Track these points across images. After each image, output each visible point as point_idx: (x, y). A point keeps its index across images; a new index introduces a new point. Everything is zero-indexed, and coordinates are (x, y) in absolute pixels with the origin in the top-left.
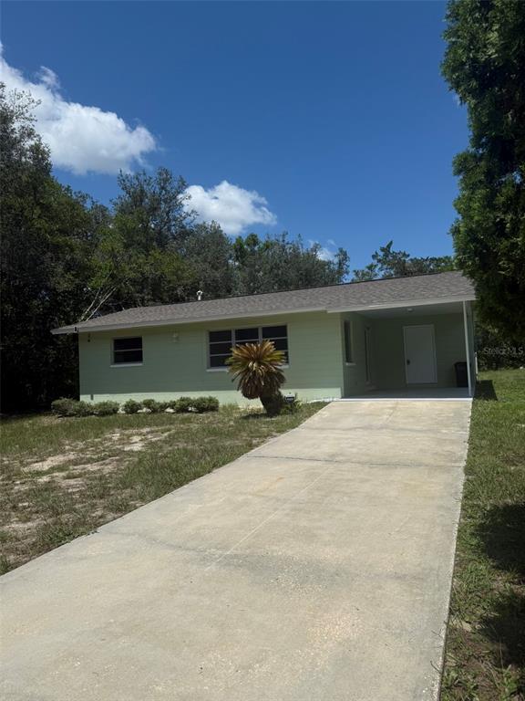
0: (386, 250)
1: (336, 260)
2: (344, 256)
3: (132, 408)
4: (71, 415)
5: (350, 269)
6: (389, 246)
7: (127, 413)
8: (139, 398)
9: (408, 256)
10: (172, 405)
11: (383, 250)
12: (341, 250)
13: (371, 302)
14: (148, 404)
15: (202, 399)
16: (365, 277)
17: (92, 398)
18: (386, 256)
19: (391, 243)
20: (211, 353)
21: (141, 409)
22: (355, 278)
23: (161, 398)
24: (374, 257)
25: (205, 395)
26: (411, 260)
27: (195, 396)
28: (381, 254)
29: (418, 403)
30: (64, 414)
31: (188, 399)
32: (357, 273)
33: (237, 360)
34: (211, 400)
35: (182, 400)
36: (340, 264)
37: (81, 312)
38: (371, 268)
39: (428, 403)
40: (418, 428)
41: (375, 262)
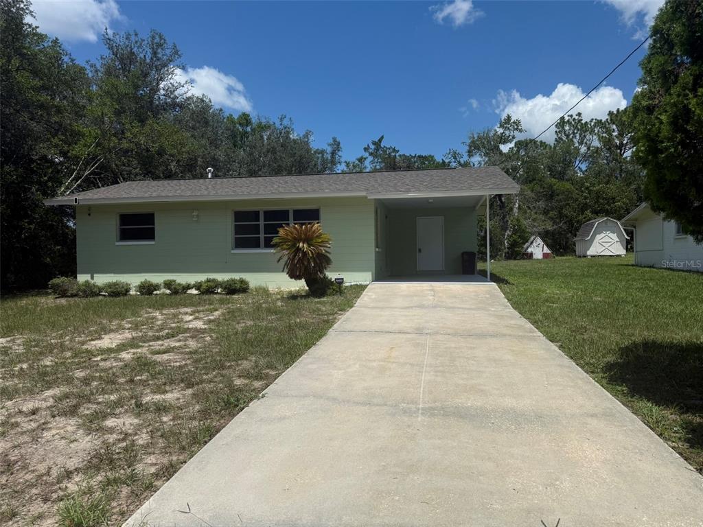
0: (377, 144)
1: (329, 150)
2: (336, 146)
3: (147, 289)
4: (72, 296)
5: (343, 160)
6: (380, 140)
7: (142, 294)
8: (157, 278)
9: (398, 151)
10: (198, 286)
11: (374, 143)
12: (334, 140)
13: (408, 191)
14: (168, 285)
15: (233, 280)
16: (356, 169)
17: (92, 278)
18: (377, 149)
19: (382, 137)
20: (236, 233)
21: (158, 290)
22: (345, 169)
23: (182, 279)
24: (366, 149)
25: (236, 276)
26: (400, 156)
27: (222, 277)
28: (372, 147)
29: (451, 286)
30: (63, 294)
31: (214, 280)
32: (348, 164)
33: (285, 240)
34: (242, 281)
35: (208, 281)
36: (333, 153)
37: (61, 183)
38: (361, 160)
39: (459, 286)
40: (468, 306)
41: (366, 154)
